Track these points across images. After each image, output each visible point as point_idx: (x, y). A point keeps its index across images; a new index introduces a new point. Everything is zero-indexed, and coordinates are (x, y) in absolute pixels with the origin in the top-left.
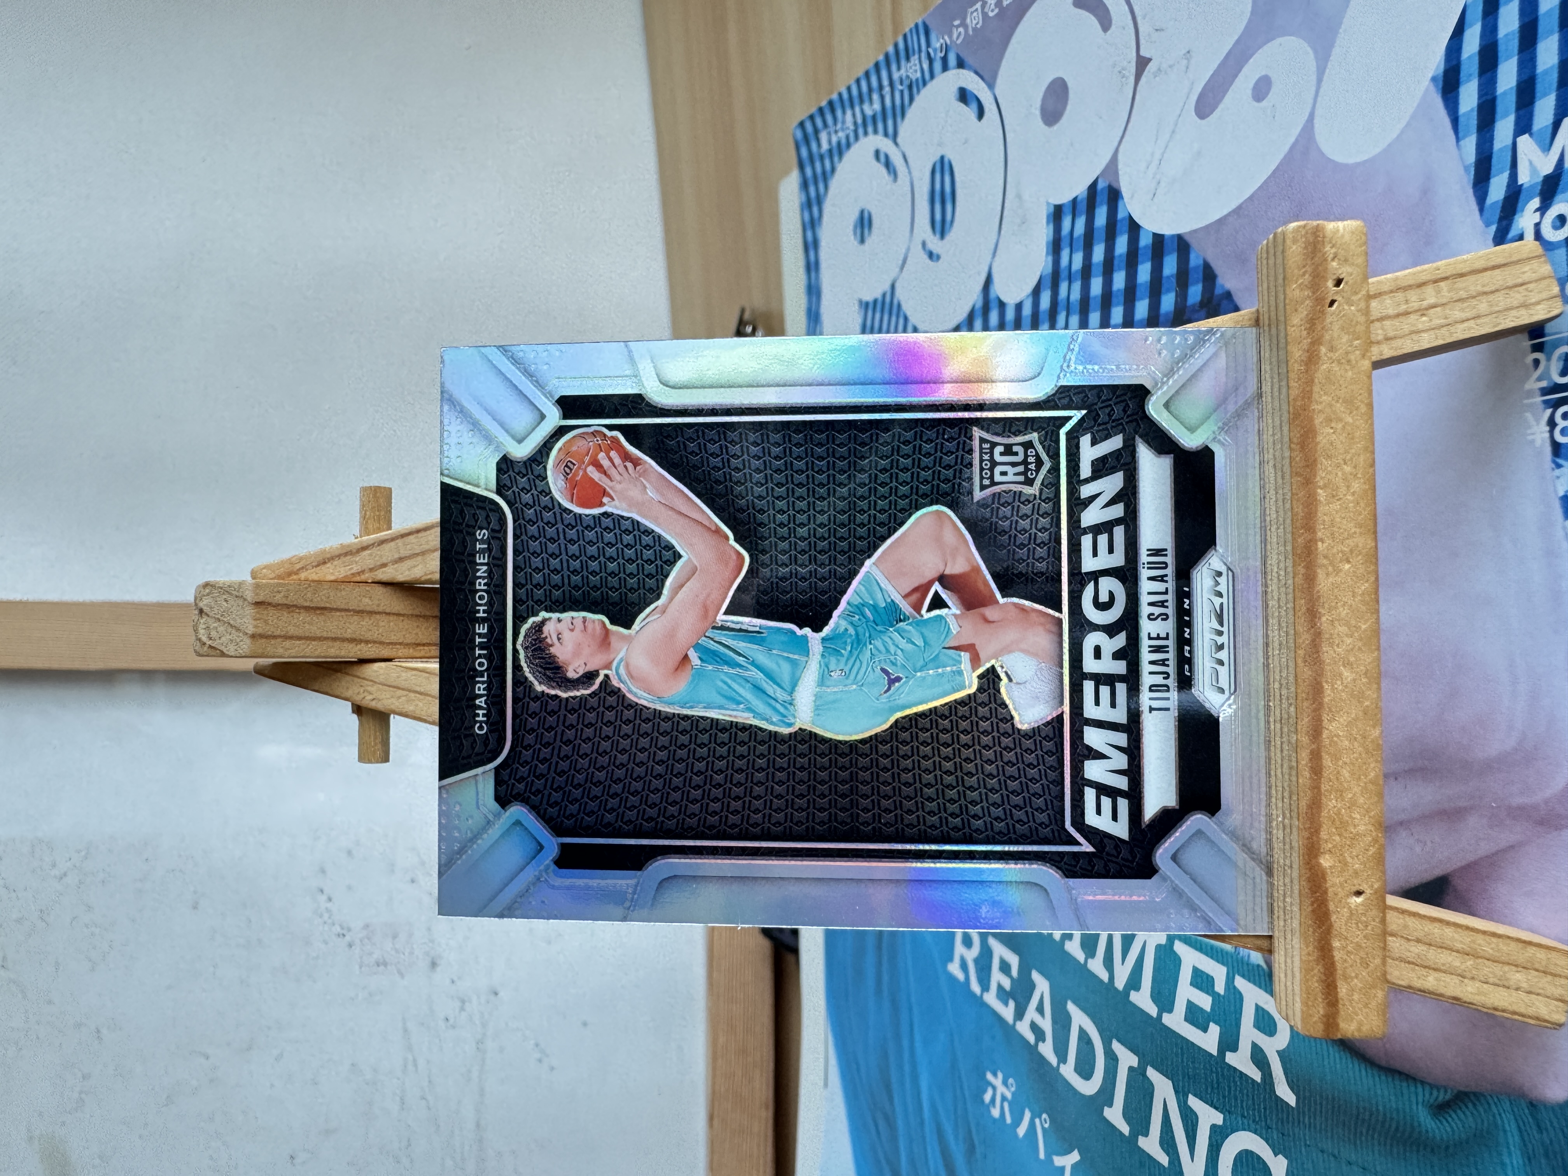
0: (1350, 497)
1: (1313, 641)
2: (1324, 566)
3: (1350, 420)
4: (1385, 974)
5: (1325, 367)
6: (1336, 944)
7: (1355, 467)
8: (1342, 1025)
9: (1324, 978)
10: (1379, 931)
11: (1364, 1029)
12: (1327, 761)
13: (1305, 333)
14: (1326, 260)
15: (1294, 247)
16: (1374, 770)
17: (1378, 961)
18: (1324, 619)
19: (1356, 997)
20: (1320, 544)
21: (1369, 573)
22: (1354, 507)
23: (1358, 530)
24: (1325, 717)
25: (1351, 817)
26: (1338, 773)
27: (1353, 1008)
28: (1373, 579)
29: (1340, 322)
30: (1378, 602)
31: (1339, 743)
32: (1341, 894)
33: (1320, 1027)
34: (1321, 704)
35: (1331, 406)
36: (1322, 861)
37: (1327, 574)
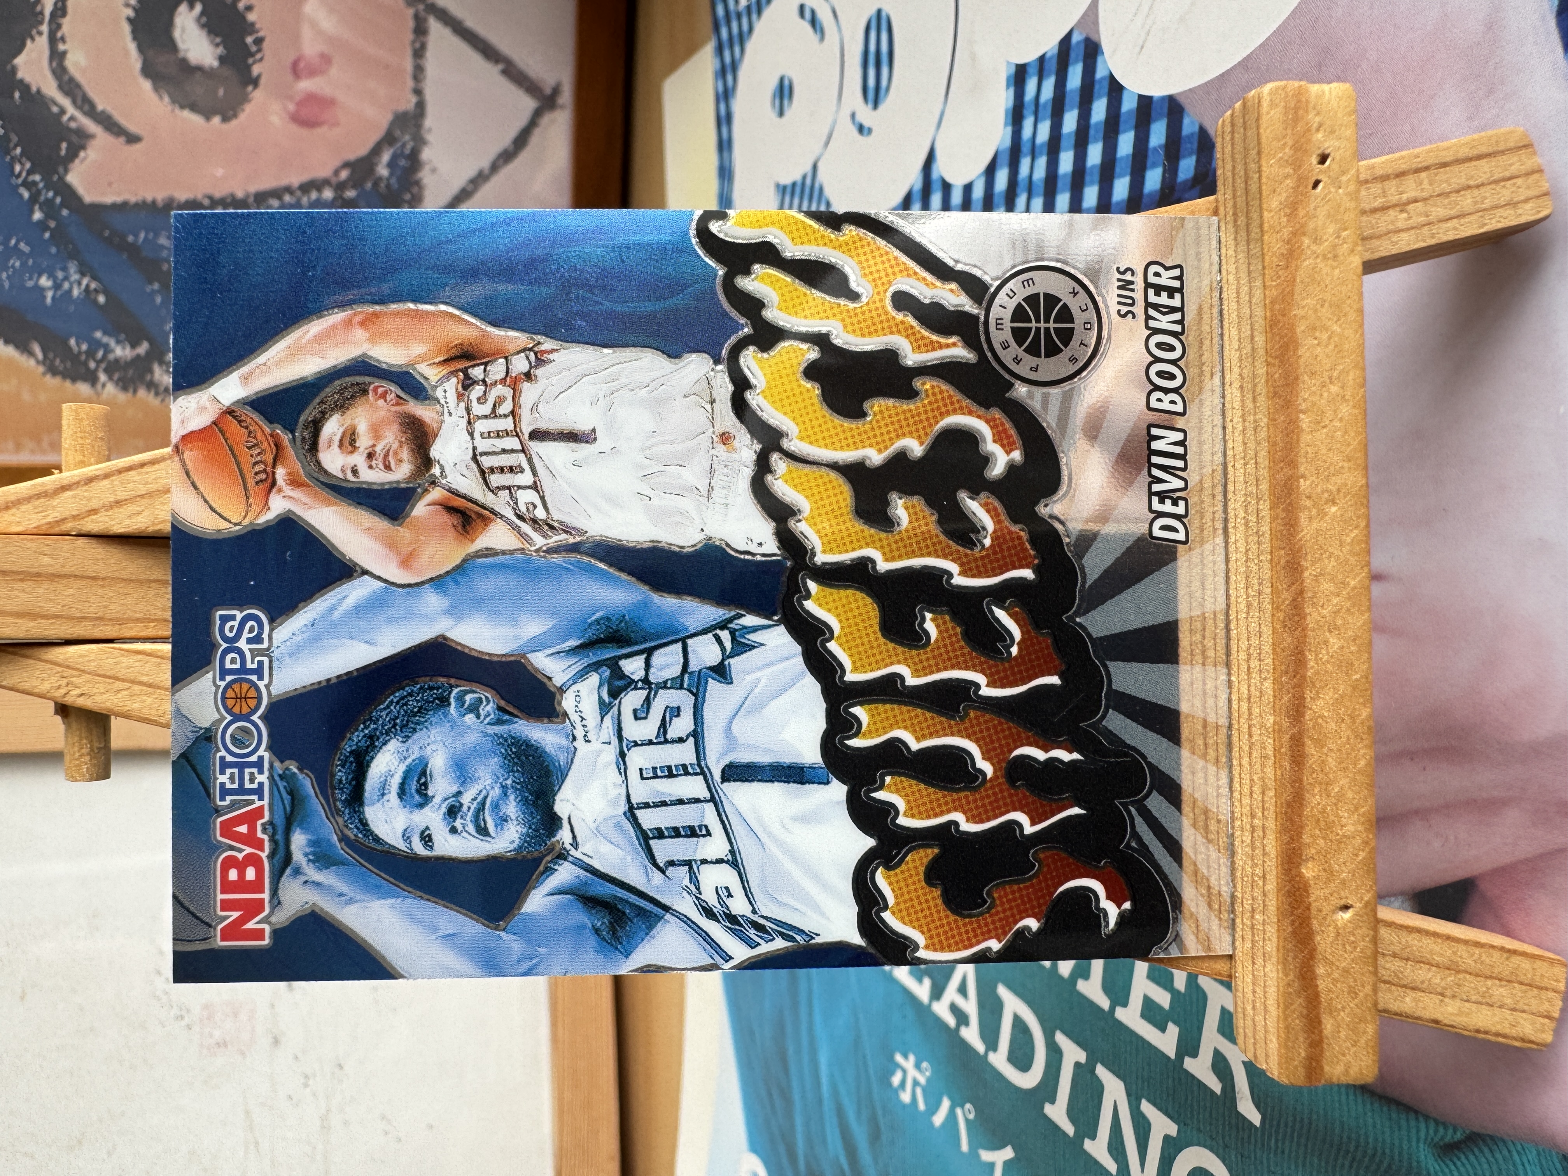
0: (1338, 424)
1: (1294, 600)
2: (1306, 508)
3: (1336, 328)
4: (1375, 1004)
5: (1307, 263)
6: (1320, 970)
7: (1342, 388)
8: (1327, 1068)
9: (1305, 1012)
10: (1369, 952)
11: (1352, 1072)
12: (1310, 748)
13: (1285, 219)
14: (1309, 130)
15: (1272, 113)
16: (1364, 756)
17: (1368, 989)
18: (1306, 574)
19: (1343, 1035)
20: (1302, 480)
21: (1358, 517)
22: (1343, 436)
23: (1346, 465)
24: (1308, 695)
25: (1338, 816)
26: (1323, 761)
27: (1340, 1046)
28: (1363, 524)
29: (1326, 207)
30: (1369, 552)
31: (1324, 724)
32: (1327, 909)
33: (1301, 1072)
34: (1304, 677)
35: (1316, 311)
36: (1304, 871)
37: (1310, 519)
